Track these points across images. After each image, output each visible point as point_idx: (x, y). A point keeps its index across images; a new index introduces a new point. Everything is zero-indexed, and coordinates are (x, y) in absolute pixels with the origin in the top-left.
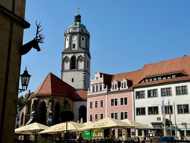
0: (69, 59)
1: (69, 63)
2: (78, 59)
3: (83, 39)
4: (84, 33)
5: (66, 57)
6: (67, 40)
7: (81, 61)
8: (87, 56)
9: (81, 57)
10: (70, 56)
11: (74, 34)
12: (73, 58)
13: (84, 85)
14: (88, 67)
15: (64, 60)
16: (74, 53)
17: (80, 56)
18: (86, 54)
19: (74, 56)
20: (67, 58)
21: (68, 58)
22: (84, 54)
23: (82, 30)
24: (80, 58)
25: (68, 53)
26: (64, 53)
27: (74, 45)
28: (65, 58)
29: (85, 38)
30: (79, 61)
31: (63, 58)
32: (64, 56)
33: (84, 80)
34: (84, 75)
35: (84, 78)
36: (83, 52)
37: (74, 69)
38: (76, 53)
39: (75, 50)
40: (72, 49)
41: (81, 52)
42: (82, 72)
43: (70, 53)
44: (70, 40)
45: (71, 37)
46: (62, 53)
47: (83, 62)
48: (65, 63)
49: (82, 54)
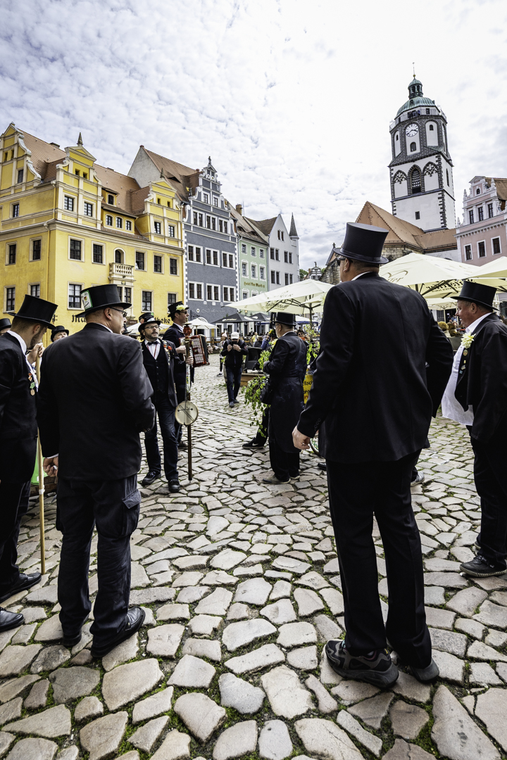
0: (405, 175)
1: (405, 182)
2: (424, 170)
3: (431, 128)
4: (431, 116)
5: (399, 171)
6: (397, 139)
7: (432, 173)
8: (443, 160)
9: (430, 165)
10: (406, 168)
11: (412, 123)
12: (415, 169)
13: (442, 221)
14: (448, 185)
15: (394, 179)
16: (413, 161)
17: (430, 163)
18: (441, 157)
19: (414, 166)
20: (400, 175)
21: (403, 173)
22: (437, 159)
23: (428, 111)
24: (428, 167)
25: (401, 164)
26: (393, 166)
27: (413, 145)
28: (396, 175)
29: (435, 126)
30: (427, 174)
31: (393, 176)
32: (394, 172)
33: (442, 210)
34: (441, 200)
35: (441, 206)
36: (434, 154)
37: (417, 194)
38: (419, 159)
39: (416, 154)
40: (409, 153)
41: (430, 155)
42: (437, 195)
43: (406, 162)
44: (404, 136)
45: (405, 130)
46: (390, 166)
47: (435, 175)
48: (397, 184)
49: (433, 159)
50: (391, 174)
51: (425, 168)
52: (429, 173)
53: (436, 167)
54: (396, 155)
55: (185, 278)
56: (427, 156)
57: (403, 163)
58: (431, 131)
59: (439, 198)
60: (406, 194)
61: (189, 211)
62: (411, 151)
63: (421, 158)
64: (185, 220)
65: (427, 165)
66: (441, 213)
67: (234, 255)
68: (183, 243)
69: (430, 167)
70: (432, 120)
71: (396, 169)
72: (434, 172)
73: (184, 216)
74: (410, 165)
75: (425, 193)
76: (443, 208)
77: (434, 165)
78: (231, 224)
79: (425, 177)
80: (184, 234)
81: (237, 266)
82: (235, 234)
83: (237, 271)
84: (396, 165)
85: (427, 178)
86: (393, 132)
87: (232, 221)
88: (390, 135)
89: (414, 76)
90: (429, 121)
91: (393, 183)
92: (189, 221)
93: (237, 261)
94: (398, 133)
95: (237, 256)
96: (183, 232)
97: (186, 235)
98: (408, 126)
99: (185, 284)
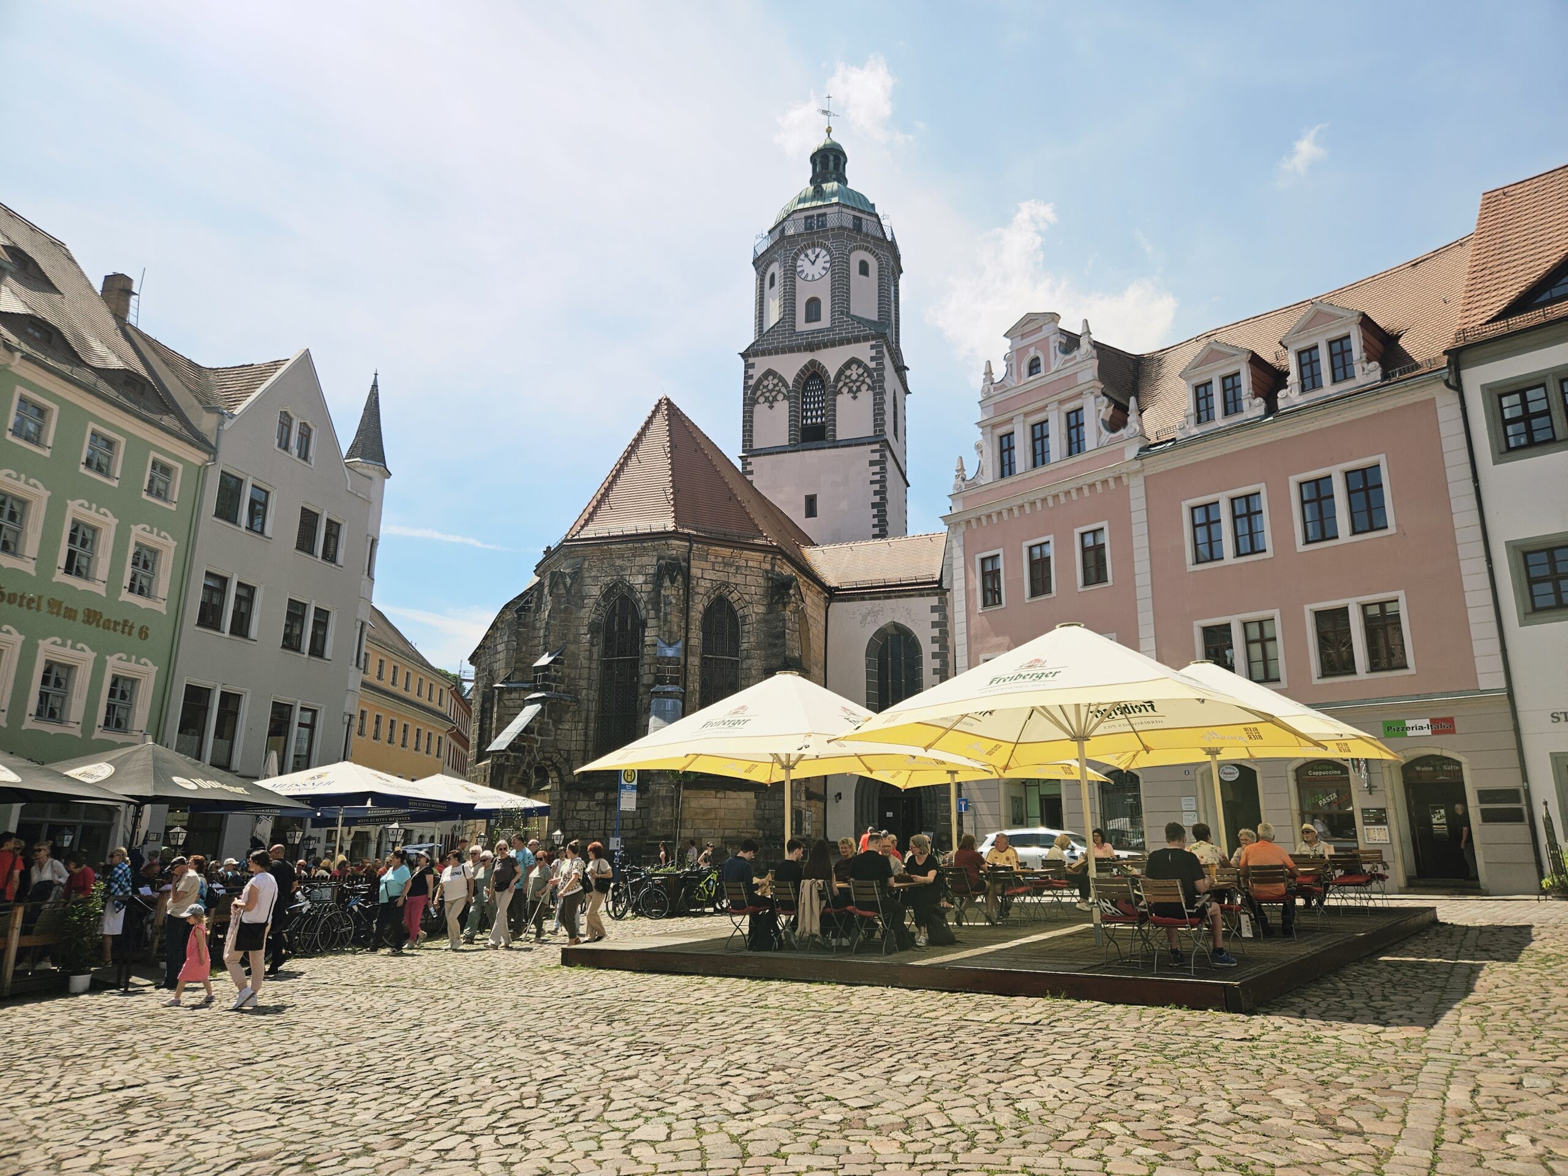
0: (785, 385)
1: (783, 407)
2: (837, 379)
3: (864, 269)
4: (864, 236)
5: (770, 373)
6: (772, 284)
7: (859, 389)
8: (886, 362)
9: (854, 367)
10: (790, 366)
11: (813, 246)
12: (813, 375)
14: (896, 435)
15: (754, 393)
16: (811, 347)
17: (854, 361)
18: (883, 351)
19: (813, 363)
20: (770, 382)
21: (781, 379)
22: (873, 353)
23: (857, 220)
24: (848, 373)
25: (777, 352)
26: (756, 354)
27: (813, 306)
28: (760, 381)
29: (873, 265)
30: (845, 390)
31: (751, 382)
32: (756, 373)
33: (877, 499)
34: (877, 469)
35: (877, 487)
36: (866, 339)
37: (815, 444)
38: (826, 346)
39: (819, 331)
40: (802, 325)
41: (857, 340)
42: (866, 453)
43: (791, 350)
44: (791, 274)
45: (795, 259)
46: (744, 355)
47: (866, 397)
48: (760, 410)
49: (864, 351)
50: (747, 377)
51: (841, 372)
52: (850, 390)
53: (870, 376)
54: (765, 330)
56: (849, 342)
57: (784, 352)
58: (863, 277)
59: (872, 463)
60: (782, 438)
62: (808, 320)
63: (833, 344)
65: (848, 365)
66: (874, 505)
69: (854, 372)
70: (866, 249)
71: (763, 364)
72: (864, 387)
74: (803, 359)
75: (836, 444)
76: (881, 492)
77: (866, 368)
79: (839, 398)
84: (763, 353)
85: (843, 400)
86: (761, 262)
88: (752, 273)
89: (829, 131)
90: (860, 248)
91: (749, 404)
94: (775, 268)
98: (802, 250)
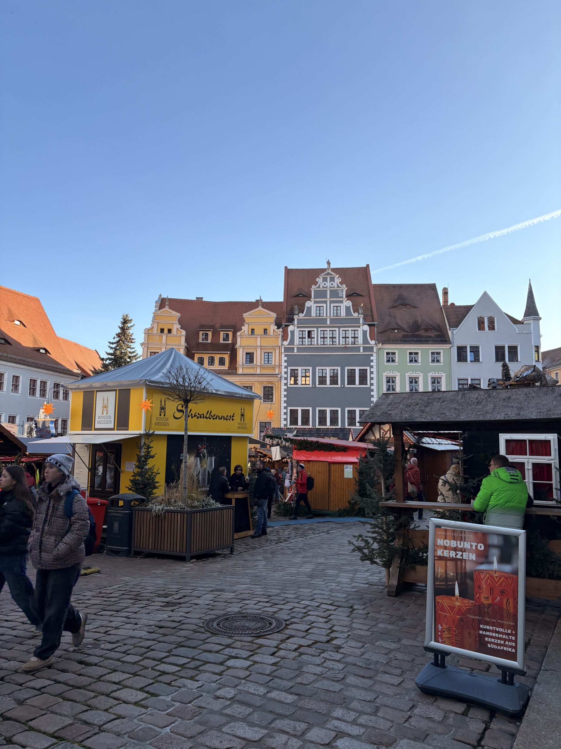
55: (284, 405)
61: (293, 332)
64: (286, 343)
67: (368, 368)
68: (283, 367)
73: (285, 338)
78: (364, 332)
80: (284, 358)
81: (374, 382)
82: (373, 342)
83: (374, 387)
87: (366, 328)
92: (292, 342)
93: (374, 376)
95: (374, 370)
96: (283, 355)
97: (286, 358)
99: (283, 411)
